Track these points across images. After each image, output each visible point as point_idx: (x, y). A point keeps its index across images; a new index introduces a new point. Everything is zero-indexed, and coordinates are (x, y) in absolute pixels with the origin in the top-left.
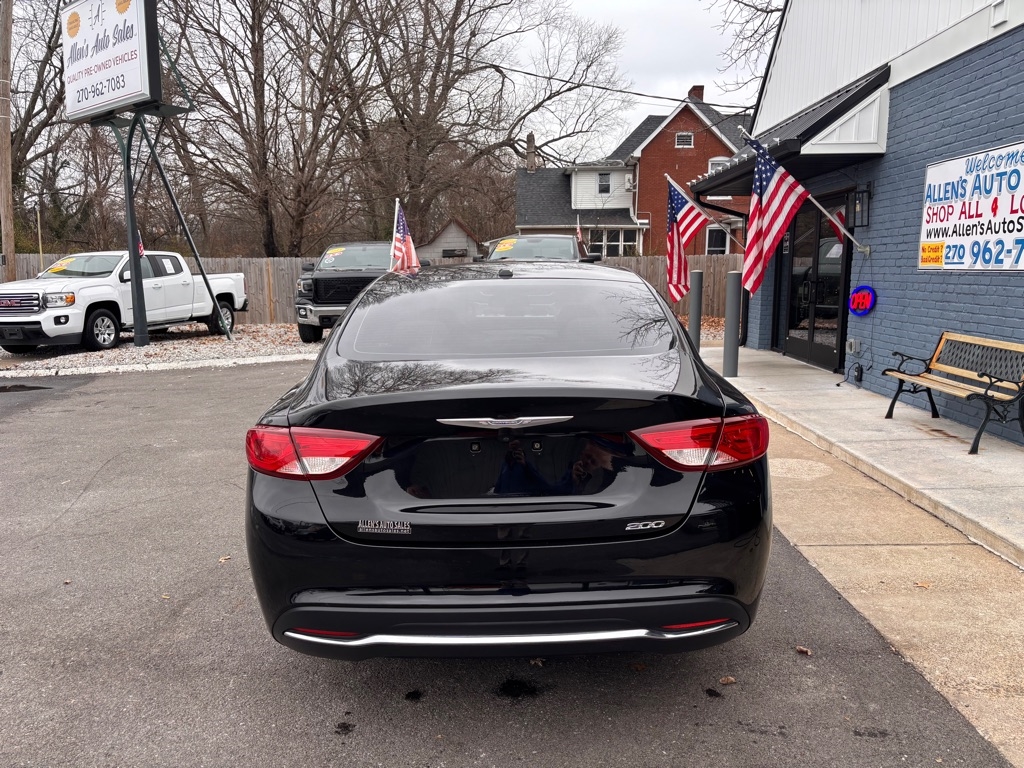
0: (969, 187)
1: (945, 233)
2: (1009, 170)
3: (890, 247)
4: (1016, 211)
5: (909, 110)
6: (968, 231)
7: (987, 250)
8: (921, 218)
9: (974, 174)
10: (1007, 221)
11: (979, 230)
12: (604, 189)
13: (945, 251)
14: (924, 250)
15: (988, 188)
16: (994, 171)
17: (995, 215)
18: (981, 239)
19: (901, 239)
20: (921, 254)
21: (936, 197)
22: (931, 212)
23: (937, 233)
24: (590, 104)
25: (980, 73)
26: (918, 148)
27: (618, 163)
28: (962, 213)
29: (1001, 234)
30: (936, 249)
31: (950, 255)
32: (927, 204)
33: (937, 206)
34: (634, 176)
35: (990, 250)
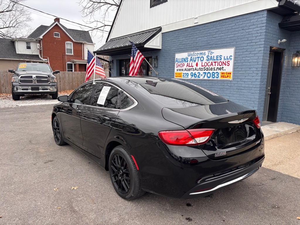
0: (189, 60)
1: (182, 70)
2: (200, 56)
3: (164, 73)
4: (203, 66)
5: (169, 39)
6: (189, 70)
7: (195, 74)
8: (174, 66)
9: (190, 57)
10: (201, 68)
11: (193, 70)
12: (29, 48)
13: (183, 75)
14: (176, 74)
15: (195, 60)
16: (196, 56)
17: (197, 66)
18: (194, 72)
19: (168, 71)
20: (175, 75)
21: (179, 61)
22: (178, 65)
23: (180, 70)
24: (14, 18)
25: (191, 33)
26: (172, 49)
27: (33, 40)
28: (187, 65)
29: (199, 71)
30: (180, 74)
31: (184, 75)
32: (176, 63)
33: (179, 64)
34: (40, 44)
35: (196, 75)
